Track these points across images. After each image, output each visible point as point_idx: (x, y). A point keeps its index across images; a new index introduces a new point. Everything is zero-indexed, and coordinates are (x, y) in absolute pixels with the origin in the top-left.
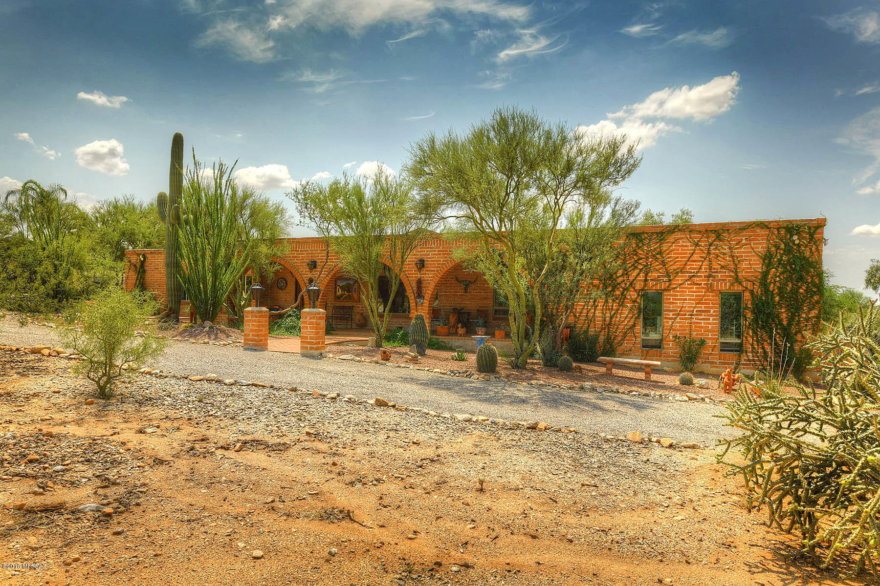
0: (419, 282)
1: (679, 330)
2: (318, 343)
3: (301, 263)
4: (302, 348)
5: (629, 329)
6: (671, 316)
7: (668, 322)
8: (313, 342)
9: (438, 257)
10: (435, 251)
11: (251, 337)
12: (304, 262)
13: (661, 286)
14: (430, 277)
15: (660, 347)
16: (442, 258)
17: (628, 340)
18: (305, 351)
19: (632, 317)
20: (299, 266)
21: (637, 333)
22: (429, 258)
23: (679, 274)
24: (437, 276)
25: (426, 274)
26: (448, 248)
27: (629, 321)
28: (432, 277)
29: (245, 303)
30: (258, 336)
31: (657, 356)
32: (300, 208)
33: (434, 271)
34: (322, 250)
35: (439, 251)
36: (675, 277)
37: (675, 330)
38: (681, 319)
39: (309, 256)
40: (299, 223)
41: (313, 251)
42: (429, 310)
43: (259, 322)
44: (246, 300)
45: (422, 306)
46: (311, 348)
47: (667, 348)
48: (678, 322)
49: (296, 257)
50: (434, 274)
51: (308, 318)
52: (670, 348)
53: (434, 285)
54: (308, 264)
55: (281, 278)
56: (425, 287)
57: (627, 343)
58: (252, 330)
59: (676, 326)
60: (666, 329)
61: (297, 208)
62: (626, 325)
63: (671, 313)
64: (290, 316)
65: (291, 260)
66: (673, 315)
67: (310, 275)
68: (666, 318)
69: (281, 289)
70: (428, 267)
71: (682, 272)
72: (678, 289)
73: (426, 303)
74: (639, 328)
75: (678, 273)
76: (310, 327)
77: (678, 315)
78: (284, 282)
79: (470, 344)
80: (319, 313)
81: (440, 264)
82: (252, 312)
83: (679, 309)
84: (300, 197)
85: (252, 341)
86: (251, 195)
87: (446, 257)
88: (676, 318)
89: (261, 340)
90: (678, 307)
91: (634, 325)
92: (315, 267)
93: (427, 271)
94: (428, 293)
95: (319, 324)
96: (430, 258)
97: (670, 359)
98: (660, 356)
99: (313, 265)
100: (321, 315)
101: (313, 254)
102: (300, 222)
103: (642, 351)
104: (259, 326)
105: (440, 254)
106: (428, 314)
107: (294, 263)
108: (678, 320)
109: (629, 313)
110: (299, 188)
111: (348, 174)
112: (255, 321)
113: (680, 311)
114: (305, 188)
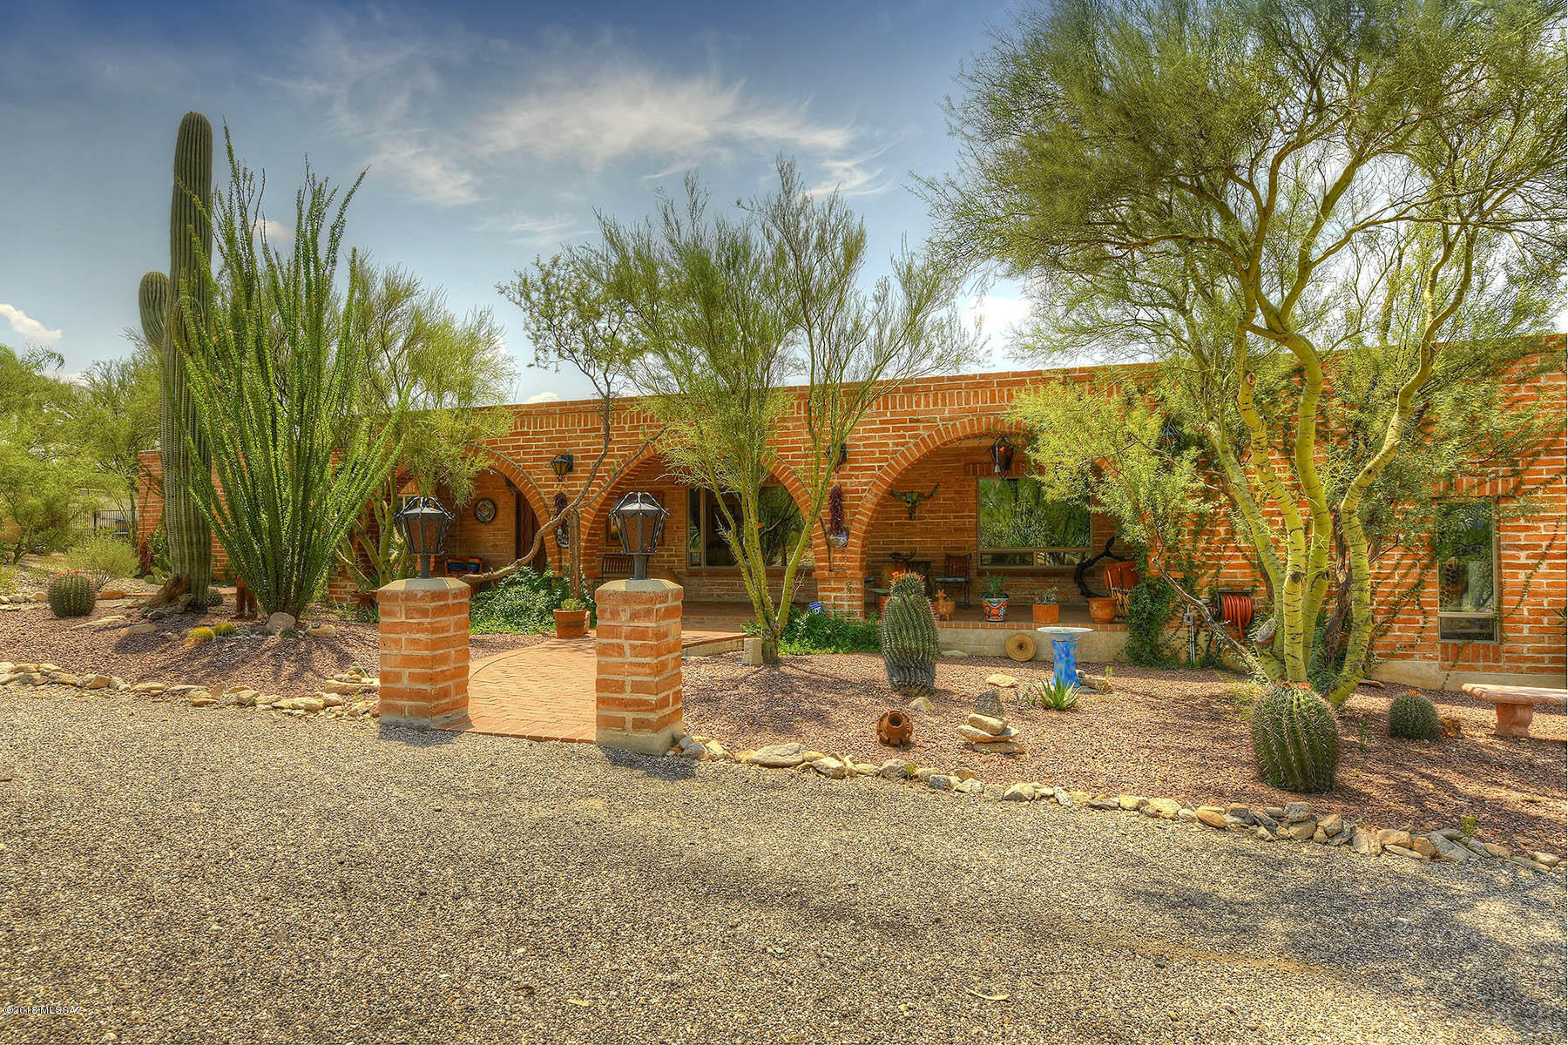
0: (837, 496)
1: (1547, 595)
2: (663, 703)
3: (535, 460)
4: (603, 722)
5: (1403, 595)
6: (1523, 561)
7: (1514, 576)
8: (646, 703)
9: (880, 438)
10: (874, 423)
11: (405, 683)
12: (542, 459)
13: (1494, 488)
14: (860, 484)
15: (1490, 637)
16: (889, 437)
17: (1404, 621)
18: (615, 735)
19: (1413, 566)
20: (530, 467)
21: (1430, 604)
22: (856, 440)
23: (1543, 457)
24: (881, 479)
25: (850, 477)
26: (906, 413)
27: (1405, 576)
28: (866, 484)
29: (400, 554)
30: (431, 679)
31: (1486, 658)
32: (533, 327)
33: (873, 468)
34: (586, 431)
35: (882, 422)
36: (1531, 463)
37: (1535, 594)
38: (1551, 566)
39: (554, 446)
40: (533, 362)
41: (563, 432)
42: (862, 560)
43: (434, 630)
44: (400, 547)
45: (843, 552)
46: (639, 725)
47: (1517, 640)
48: (1546, 576)
49: (522, 447)
50: (872, 476)
51: (624, 617)
52: (1525, 640)
53: (875, 500)
54: (554, 463)
55: (483, 500)
56: (850, 507)
57: (1400, 629)
58: (410, 661)
59: (1541, 585)
60: (1512, 593)
61: (527, 327)
62: (1396, 586)
63: (1523, 554)
64: (513, 583)
65: (511, 454)
66: (1528, 557)
67: (557, 488)
68: (1509, 566)
69: (485, 522)
70: (856, 461)
71: (1549, 452)
72: (1540, 494)
73: (855, 544)
74: (1432, 592)
75: (1538, 454)
76: (633, 647)
77: (1544, 556)
78: (490, 506)
79: (973, 637)
80: (664, 597)
81: (885, 452)
82: (409, 596)
83: (1545, 544)
84: (534, 296)
85: (410, 699)
86: (409, 292)
87: (903, 437)
88: (1537, 565)
89: (445, 693)
90: (1544, 537)
91: (1420, 584)
92: (570, 469)
93: (853, 469)
94: (860, 522)
95: (665, 635)
96: (860, 439)
97: (1525, 666)
98: (1497, 660)
99: (565, 465)
100: (670, 603)
101: (564, 438)
102: (537, 359)
103: (1445, 647)
104: (433, 645)
105: (887, 430)
106: (861, 568)
107: (517, 461)
108: (1543, 569)
109: (1402, 557)
110: (535, 275)
111: (699, 188)
112: (420, 628)
113: (1549, 547)
114: (548, 274)
